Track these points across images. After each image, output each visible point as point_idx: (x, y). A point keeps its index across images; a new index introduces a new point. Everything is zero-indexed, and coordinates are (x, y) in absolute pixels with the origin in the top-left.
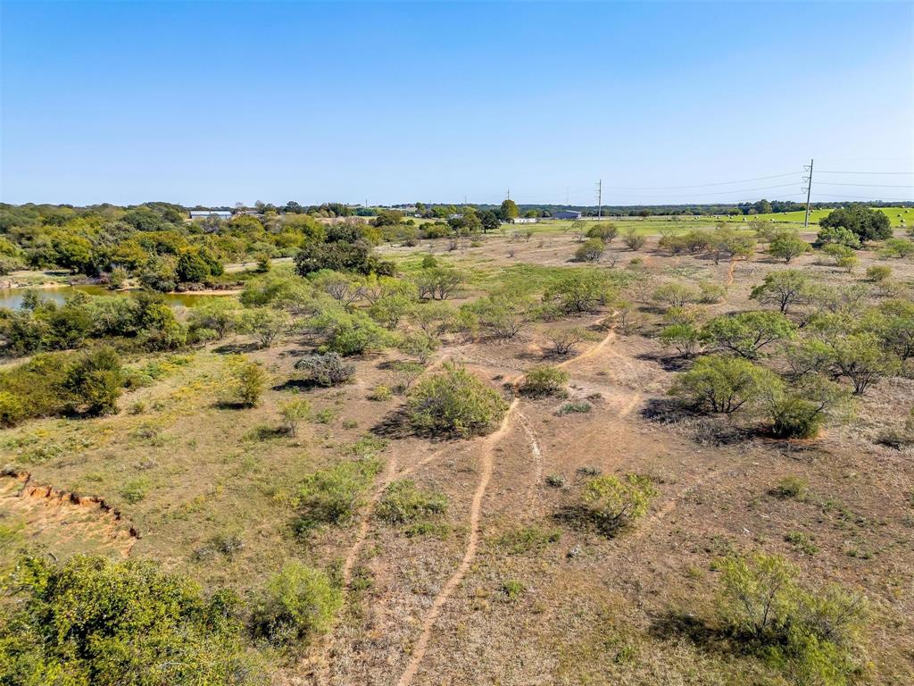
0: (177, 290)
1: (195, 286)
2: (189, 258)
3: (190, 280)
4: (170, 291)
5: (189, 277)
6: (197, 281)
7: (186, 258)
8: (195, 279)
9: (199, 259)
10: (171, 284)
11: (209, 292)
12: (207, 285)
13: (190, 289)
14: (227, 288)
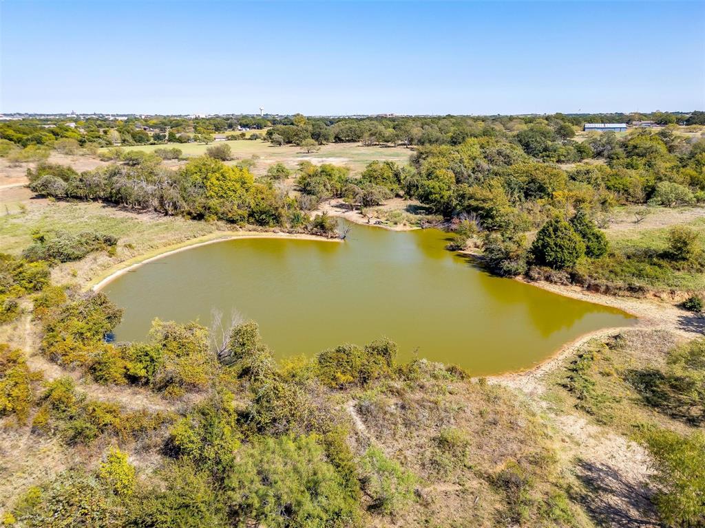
0: (527, 275)
1: (556, 274)
2: (556, 230)
3: (550, 265)
4: (516, 274)
5: (549, 259)
6: (560, 268)
7: (551, 229)
8: (558, 265)
9: (571, 232)
10: (521, 265)
11: (574, 292)
12: (575, 279)
13: (548, 279)
14: (607, 291)
